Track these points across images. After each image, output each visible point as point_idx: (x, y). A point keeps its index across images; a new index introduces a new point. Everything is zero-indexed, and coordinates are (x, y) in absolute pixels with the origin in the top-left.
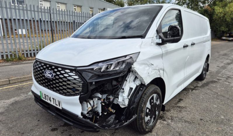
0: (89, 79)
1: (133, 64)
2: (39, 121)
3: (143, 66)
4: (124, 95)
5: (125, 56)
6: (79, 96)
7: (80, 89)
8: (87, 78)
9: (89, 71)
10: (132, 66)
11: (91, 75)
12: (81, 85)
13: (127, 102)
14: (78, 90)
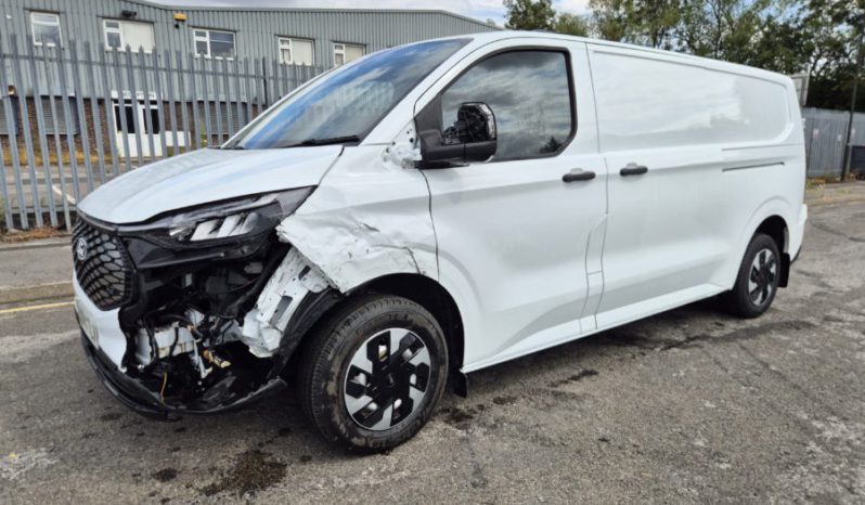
0: (143, 262)
1: (278, 223)
2: (90, 391)
3: (330, 230)
4: (259, 317)
5: (258, 196)
6: (118, 310)
7: (121, 288)
8: (138, 258)
9: (149, 236)
10: (278, 228)
11: (148, 248)
12: (122, 275)
13: (273, 341)
14: (116, 292)
